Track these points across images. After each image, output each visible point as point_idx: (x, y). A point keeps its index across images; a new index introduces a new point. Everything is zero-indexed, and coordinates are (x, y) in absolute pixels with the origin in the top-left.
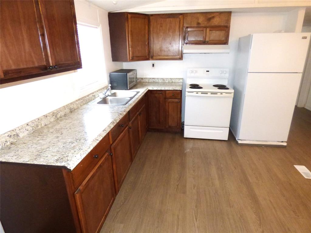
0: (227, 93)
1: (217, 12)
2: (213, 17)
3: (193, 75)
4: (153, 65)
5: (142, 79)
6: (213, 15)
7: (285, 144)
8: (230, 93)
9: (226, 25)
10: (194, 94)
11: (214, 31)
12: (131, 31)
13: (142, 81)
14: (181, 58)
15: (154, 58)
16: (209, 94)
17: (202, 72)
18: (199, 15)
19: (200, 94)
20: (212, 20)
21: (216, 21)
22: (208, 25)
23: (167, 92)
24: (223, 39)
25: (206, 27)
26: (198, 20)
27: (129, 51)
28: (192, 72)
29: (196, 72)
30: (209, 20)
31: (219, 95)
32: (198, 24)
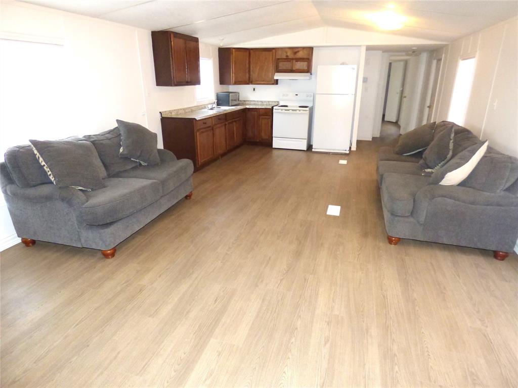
0: (304, 110)
1: (301, 48)
2: (298, 51)
3: (285, 98)
4: (254, 89)
5: (245, 101)
6: (297, 50)
7: (348, 152)
8: (306, 110)
9: (308, 57)
10: (280, 111)
11: (299, 63)
12: (235, 61)
13: (244, 103)
14: (277, 84)
15: (253, 83)
16: (291, 111)
17: (291, 96)
18: (287, 50)
19: (284, 111)
20: (297, 54)
21: (300, 54)
22: (294, 57)
23: (261, 110)
24: (306, 68)
25: (293, 59)
26: (287, 53)
27: (233, 77)
28: (284, 95)
29: (287, 95)
30: (295, 53)
31: (298, 112)
32: (287, 56)
